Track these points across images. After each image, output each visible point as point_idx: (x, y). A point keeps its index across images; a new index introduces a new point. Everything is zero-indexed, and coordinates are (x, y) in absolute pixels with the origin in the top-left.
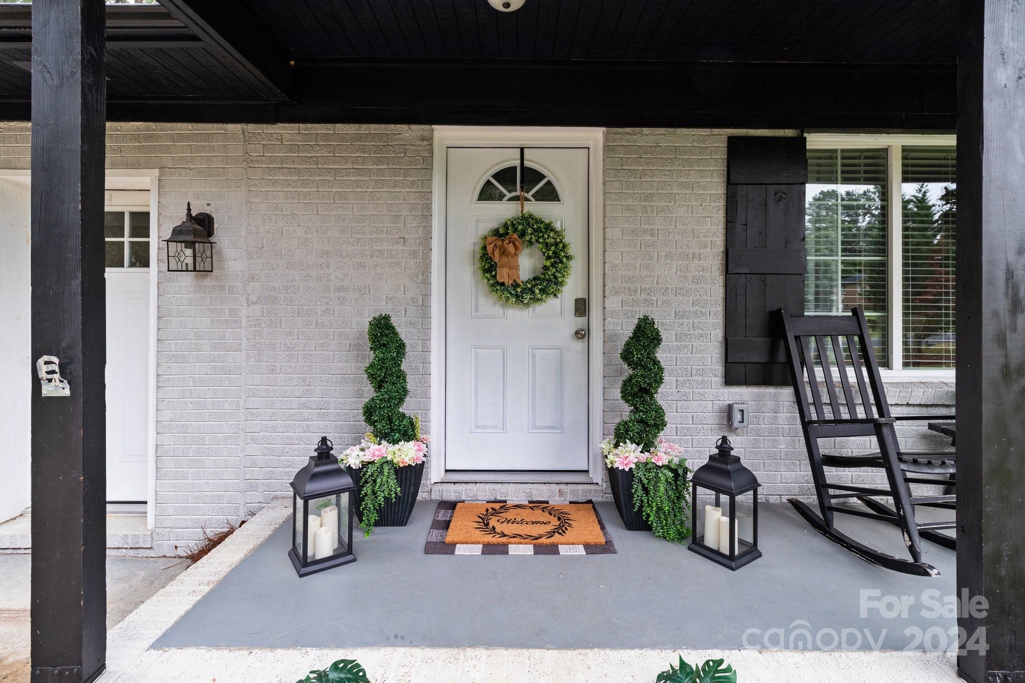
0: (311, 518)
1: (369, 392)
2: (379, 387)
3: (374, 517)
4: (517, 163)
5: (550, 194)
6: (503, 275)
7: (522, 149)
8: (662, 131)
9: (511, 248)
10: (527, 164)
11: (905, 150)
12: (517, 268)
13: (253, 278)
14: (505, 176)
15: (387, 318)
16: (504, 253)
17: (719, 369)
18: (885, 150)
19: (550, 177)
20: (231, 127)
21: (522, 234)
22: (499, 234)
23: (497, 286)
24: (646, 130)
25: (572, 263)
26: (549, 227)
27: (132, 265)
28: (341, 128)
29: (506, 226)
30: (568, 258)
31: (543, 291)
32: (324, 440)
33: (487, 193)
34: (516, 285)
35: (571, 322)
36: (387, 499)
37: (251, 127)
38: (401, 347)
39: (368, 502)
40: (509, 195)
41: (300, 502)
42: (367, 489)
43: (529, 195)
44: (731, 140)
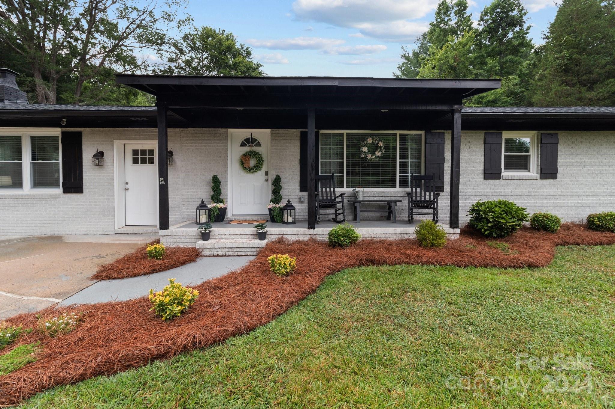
0: (201, 217)
1: (212, 193)
2: (214, 192)
3: (214, 219)
4: (250, 137)
5: (259, 144)
6: (246, 165)
7: (251, 133)
8: (285, 130)
9: (247, 159)
10: (252, 137)
11: (347, 133)
12: (249, 163)
13: (183, 167)
14: (247, 140)
15: (216, 176)
16: (246, 160)
17: (299, 188)
18: (343, 133)
19: (259, 140)
20: (176, 129)
21: (251, 155)
22: (245, 155)
23: (245, 168)
24: (280, 130)
25: (264, 162)
26: (257, 153)
27: (141, 163)
28: (204, 129)
29: (247, 153)
30: (263, 161)
31: (256, 169)
32: (203, 200)
33: (243, 145)
34: (249, 168)
35: (264, 177)
36: (216, 215)
37: (182, 129)
38: (220, 183)
39: (212, 215)
40: (248, 145)
41: (198, 211)
42: (212, 213)
43: (253, 145)
44: (301, 132)
